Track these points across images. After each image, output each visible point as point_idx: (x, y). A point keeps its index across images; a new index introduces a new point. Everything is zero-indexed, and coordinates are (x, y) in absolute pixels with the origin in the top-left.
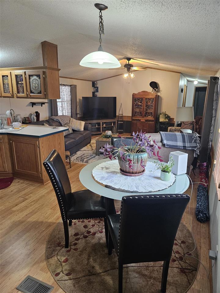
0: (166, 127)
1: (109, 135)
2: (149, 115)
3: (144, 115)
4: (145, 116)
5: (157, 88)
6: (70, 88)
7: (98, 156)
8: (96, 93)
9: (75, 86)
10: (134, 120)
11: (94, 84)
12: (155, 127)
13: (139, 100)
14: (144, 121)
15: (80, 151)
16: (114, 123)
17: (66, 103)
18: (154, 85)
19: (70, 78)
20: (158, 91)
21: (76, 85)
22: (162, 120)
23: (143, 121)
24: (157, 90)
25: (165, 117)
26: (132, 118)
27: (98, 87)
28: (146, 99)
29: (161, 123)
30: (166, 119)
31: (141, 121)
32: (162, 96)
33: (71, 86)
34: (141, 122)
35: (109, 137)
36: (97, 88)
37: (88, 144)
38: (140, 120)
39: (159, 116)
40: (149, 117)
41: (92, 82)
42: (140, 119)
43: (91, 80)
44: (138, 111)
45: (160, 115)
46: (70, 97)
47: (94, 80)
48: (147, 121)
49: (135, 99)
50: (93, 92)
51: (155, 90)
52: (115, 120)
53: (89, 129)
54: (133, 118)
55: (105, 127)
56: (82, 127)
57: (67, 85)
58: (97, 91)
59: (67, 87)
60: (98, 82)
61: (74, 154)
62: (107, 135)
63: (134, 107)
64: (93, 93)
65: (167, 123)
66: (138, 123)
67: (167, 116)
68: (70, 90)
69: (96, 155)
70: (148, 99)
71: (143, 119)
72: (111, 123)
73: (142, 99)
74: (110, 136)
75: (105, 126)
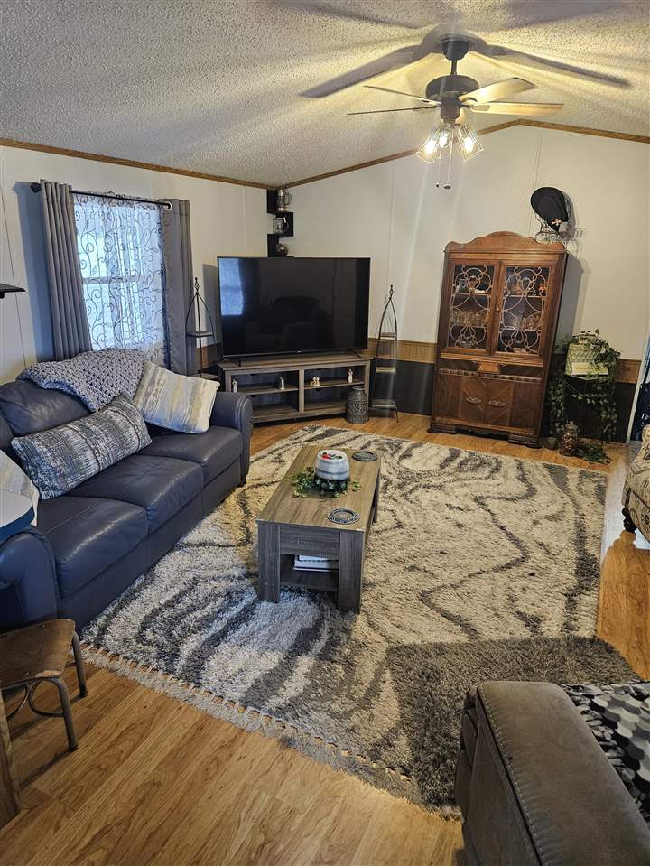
0: (597, 400)
1: (335, 477)
2: (521, 346)
3: (495, 341)
4: (501, 348)
5: (565, 219)
6: (154, 214)
7: (271, 605)
8: (282, 241)
9: (183, 208)
10: (447, 363)
11: (274, 201)
12: (546, 400)
13: (477, 274)
14: (496, 370)
15: (180, 548)
16: (358, 371)
17: (135, 288)
18: (551, 205)
19: (158, 168)
20: (568, 235)
21: (187, 202)
22: (578, 366)
23: (488, 369)
24: (563, 227)
25: (594, 355)
26: (438, 354)
27: (292, 214)
28: (511, 269)
29: (576, 382)
30: (601, 365)
31: (481, 368)
32: (583, 257)
33: (159, 203)
34: (481, 374)
35: (332, 486)
36: (290, 216)
37: (231, 490)
38: (473, 366)
39: (566, 349)
40: (518, 351)
41: (264, 192)
42: (474, 359)
43: (263, 182)
44: (467, 323)
45: (573, 347)
46: (158, 256)
47: (274, 181)
48: (506, 369)
49: (458, 269)
50: (269, 235)
51: (556, 228)
52: (365, 360)
53: (237, 419)
54: (443, 356)
55: (318, 390)
56: (202, 410)
57: (139, 201)
58: (288, 230)
59: (138, 210)
60: (290, 190)
61: (138, 582)
62: (321, 475)
63: (452, 308)
64: (273, 240)
65: (603, 384)
66: (464, 380)
67: (603, 351)
68: (155, 226)
69: (261, 598)
70: (520, 269)
71: (490, 359)
72: (346, 370)
73: (490, 269)
74: (338, 482)
75: (317, 385)
